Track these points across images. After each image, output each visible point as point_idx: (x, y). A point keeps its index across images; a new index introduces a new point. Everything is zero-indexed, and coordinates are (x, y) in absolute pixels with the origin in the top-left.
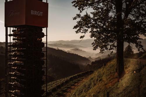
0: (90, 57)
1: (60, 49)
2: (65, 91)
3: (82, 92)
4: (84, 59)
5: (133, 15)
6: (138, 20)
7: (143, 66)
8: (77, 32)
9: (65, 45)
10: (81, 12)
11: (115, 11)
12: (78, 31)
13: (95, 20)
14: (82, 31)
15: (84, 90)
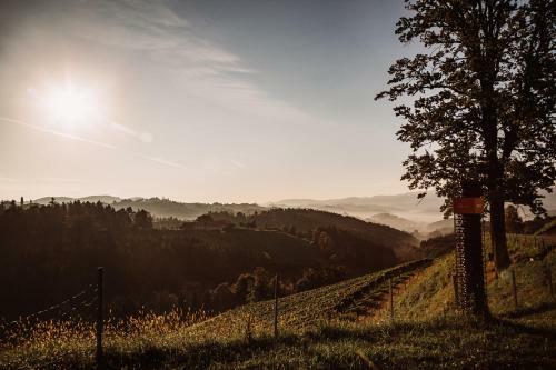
0: (416, 231)
1: (351, 214)
2: (379, 298)
3: (418, 299)
4: (405, 235)
5: (520, 151)
6: (531, 160)
7: (550, 248)
8: (411, 187)
9: (360, 207)
10: (415, 150)
11: (481, 144)
12: (412, 185)
13: (443, 164)
14: (419, 185)
15: (422, 295)
